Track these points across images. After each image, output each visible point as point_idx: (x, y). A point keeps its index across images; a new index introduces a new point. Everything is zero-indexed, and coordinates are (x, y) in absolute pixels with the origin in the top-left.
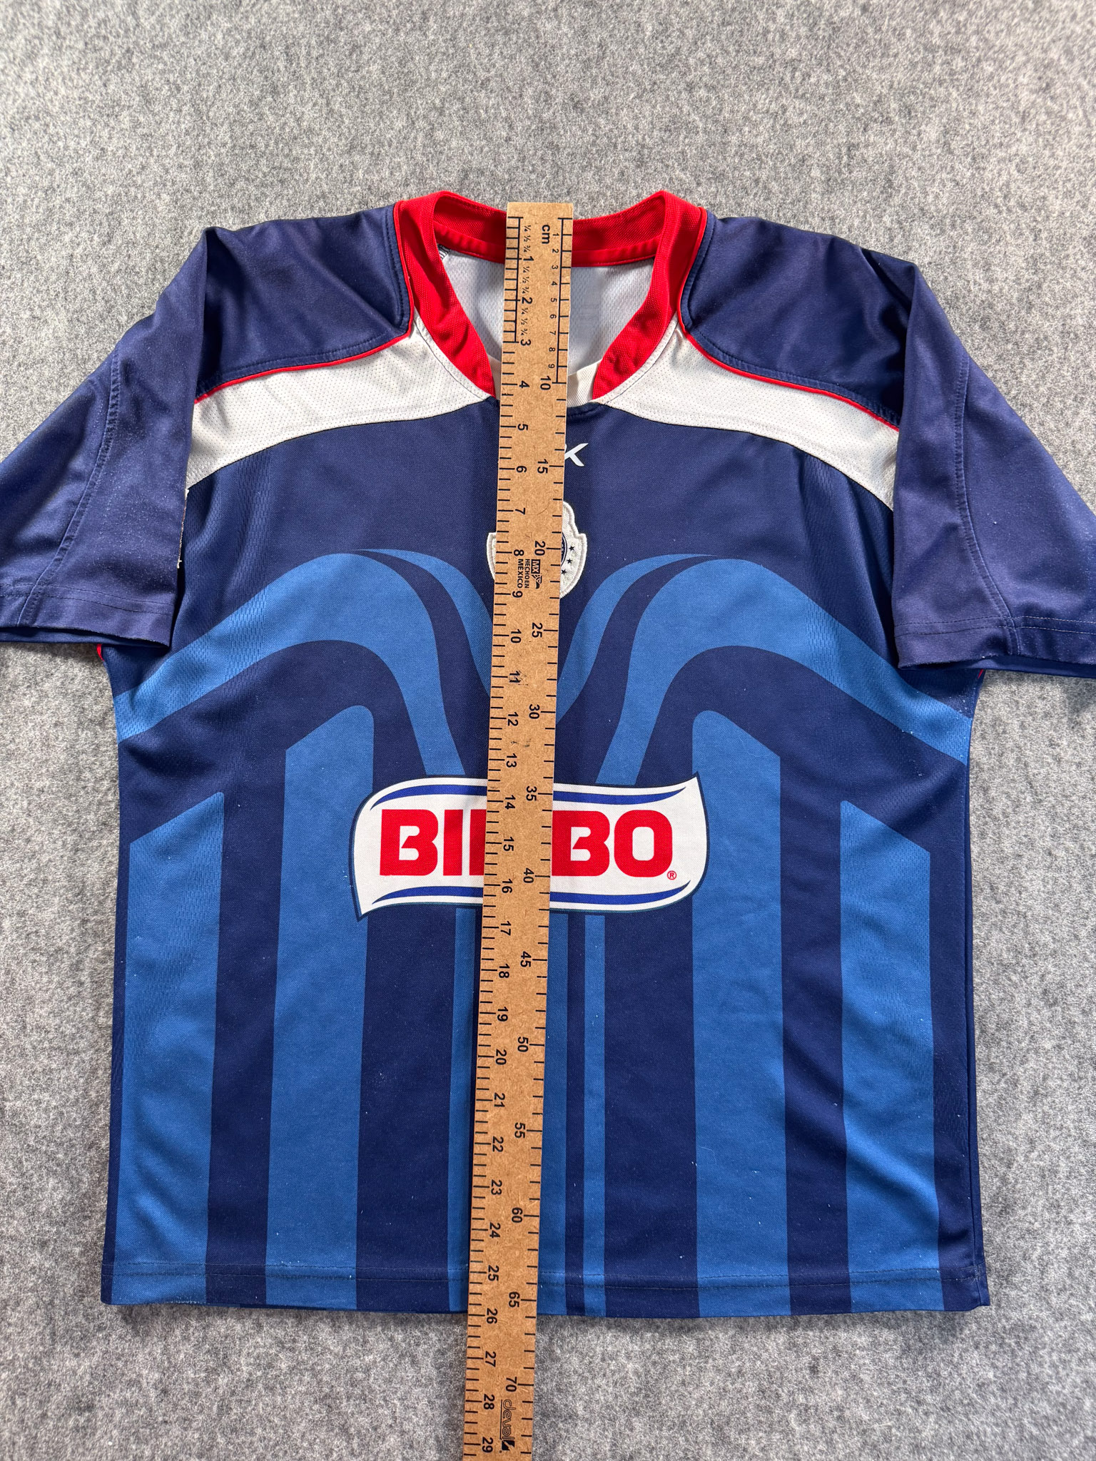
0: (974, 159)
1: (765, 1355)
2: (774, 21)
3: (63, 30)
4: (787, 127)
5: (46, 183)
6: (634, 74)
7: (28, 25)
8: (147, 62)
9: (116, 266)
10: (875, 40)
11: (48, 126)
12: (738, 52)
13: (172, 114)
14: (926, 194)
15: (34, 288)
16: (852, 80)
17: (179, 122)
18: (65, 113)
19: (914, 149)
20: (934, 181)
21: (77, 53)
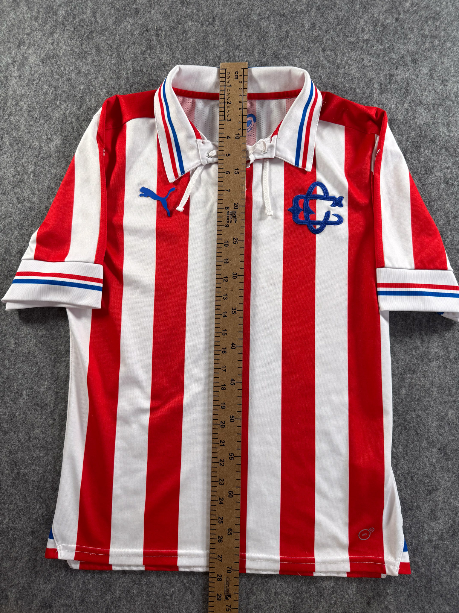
0: (443, 81)
1: (347, 596)
2: (359, 23)
3: (66, 23)
4: (364, 67)
5: (55, 84)
6: (300, 44)
7: (51, 21)
8: (99, 36)
9: (83, 118)
10: (401, 32)
11: (57, 61)
12: (344, 36)
13: (108, 57)
14: (422, 95)
15: (49, 126)
16: (391, 49)
17: (111, 61)
18: (65, 56)
19: (417, 77)
20: (426, 90)
21: (71, 32)
